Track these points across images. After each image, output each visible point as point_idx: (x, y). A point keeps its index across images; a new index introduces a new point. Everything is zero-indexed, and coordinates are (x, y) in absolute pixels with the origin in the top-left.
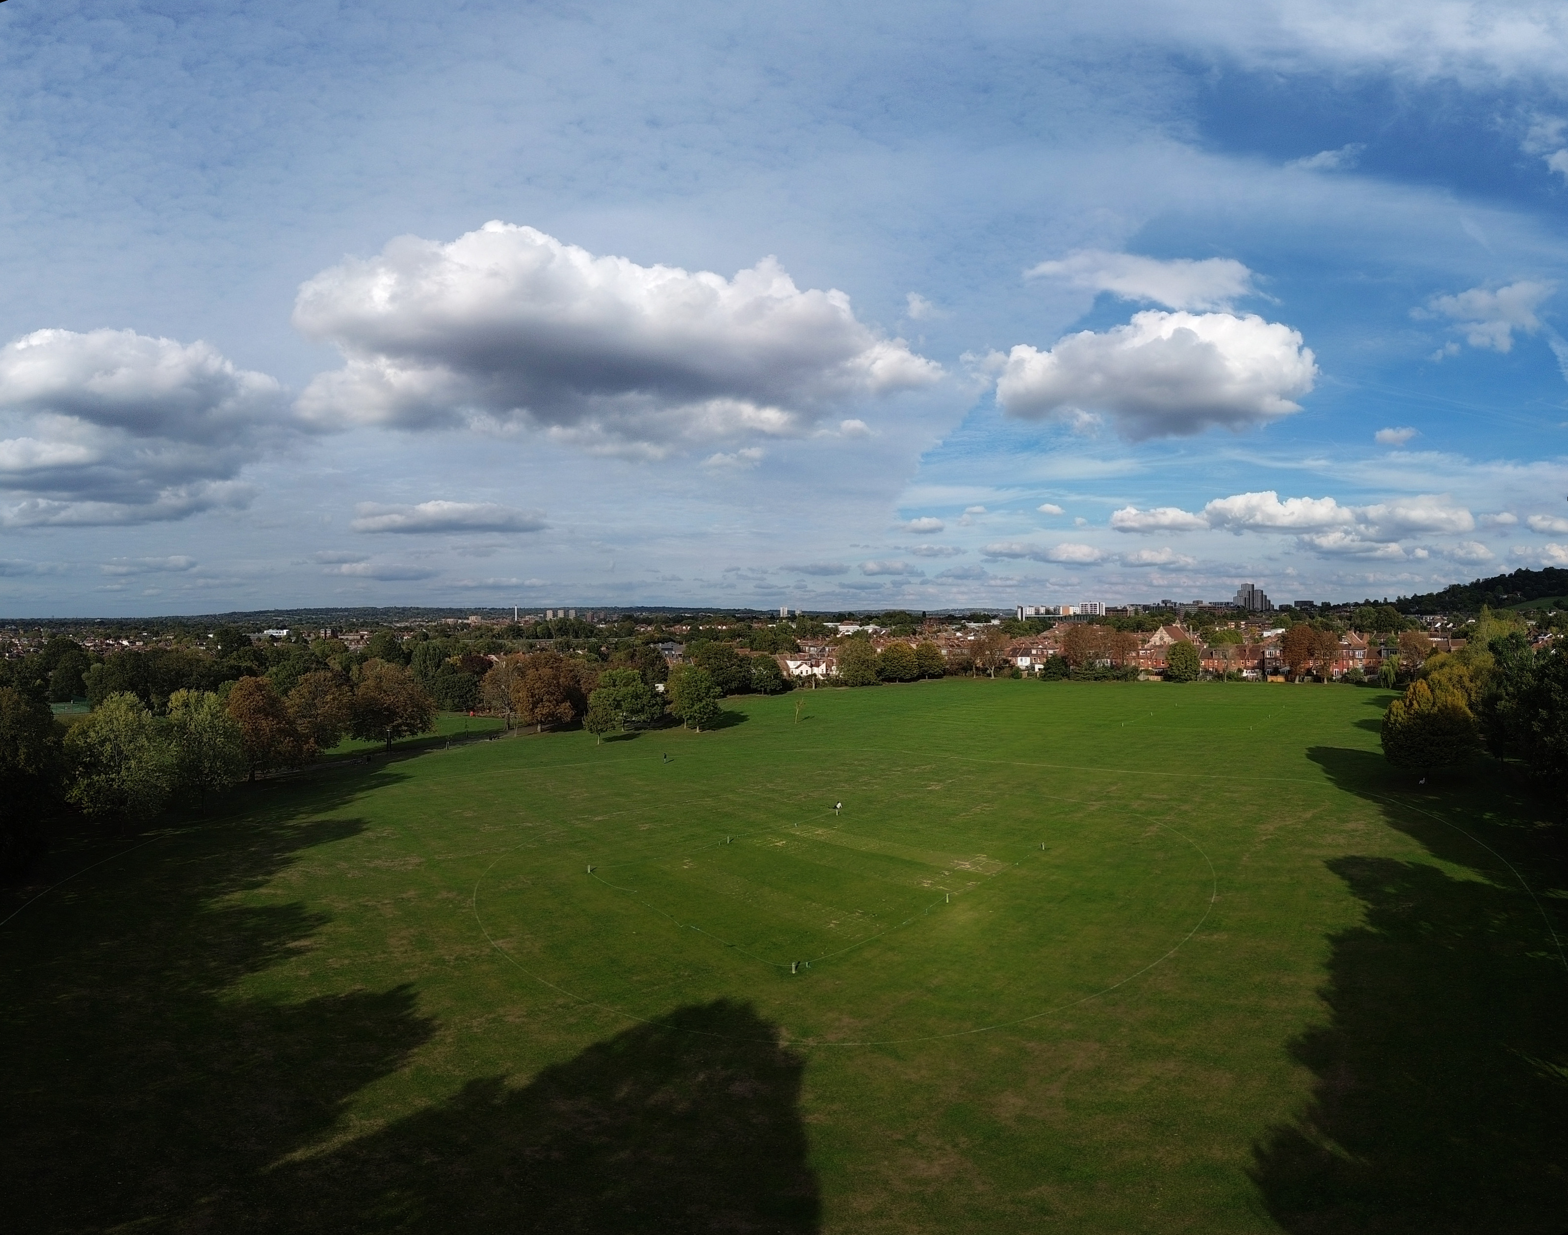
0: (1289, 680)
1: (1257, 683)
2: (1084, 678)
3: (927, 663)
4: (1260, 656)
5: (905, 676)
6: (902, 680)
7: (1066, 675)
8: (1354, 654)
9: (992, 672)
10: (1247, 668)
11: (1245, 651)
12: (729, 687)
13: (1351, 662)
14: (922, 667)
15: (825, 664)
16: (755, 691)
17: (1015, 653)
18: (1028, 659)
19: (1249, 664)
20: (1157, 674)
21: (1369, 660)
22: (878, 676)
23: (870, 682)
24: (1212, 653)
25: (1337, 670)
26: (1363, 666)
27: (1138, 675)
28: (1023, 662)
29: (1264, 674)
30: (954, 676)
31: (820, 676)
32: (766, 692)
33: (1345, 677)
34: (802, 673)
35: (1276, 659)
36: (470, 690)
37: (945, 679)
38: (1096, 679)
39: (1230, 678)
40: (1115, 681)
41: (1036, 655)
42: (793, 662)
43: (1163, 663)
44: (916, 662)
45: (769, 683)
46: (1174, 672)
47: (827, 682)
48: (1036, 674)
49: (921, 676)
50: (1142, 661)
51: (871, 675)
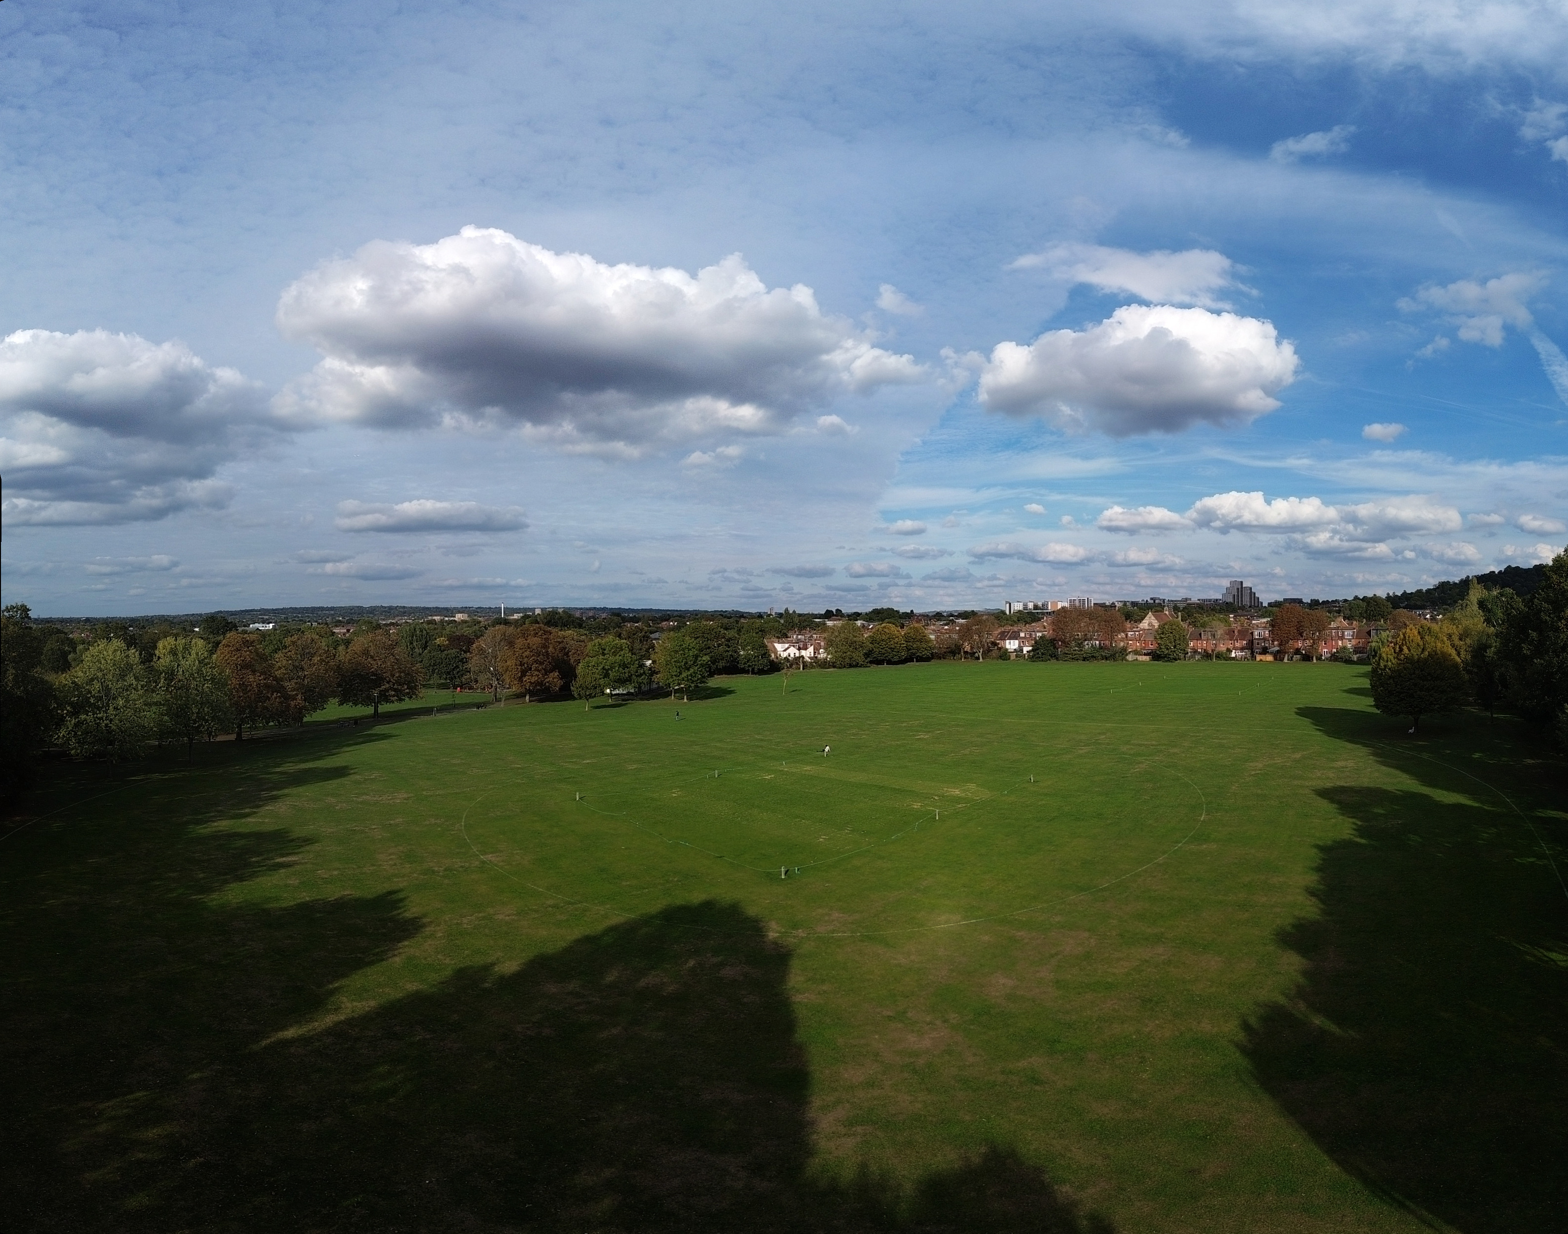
0: (1278, 659)
1: (1246, 662)
2: (1073, 658)
3: (915, 646)
4: (1249, 637)
5: (892, 658)
6: (890, 662)
7: (1055, 656)
8: (1343, 634)
9: (980, 654)
10: (1236, 649)
11: (1234, 632)
12: (717, 666)
13: (1340, 643)
14: (910, 649)
15: (812, 647)
16: (744, 671)
17: (1003, 636)
18: (1017, 642)
19: (1238, 645)
20: (1145, 654)
21: (1358, 640)
22: (866, 658)
23: (858, 663)
24: (1200, 634)
25: (1326, 650)
26: (1352, 646)
27: (1127, 655)
28: (1012, 645)
29: (1252, 653)
30: (942, 659)
31: (807, 659)
32: (753, 673)
33: (1334, 655)
34: (789, 655)
35: (1265, 639)
36: (457, 667)
37: (933, 662)
38: (1084, 659)
39: (1219, 657)
40: (1103, 661)
41: (1025, 638)
42: (780, 645)
43: (1152, 645)
44: (904, 644)
45: (756, 663)
46: (1163, 652)
47: (814, 664)
48: (1025, 656)
49: (909, 659)
50: (1130, 642)
51: (859, 656)
